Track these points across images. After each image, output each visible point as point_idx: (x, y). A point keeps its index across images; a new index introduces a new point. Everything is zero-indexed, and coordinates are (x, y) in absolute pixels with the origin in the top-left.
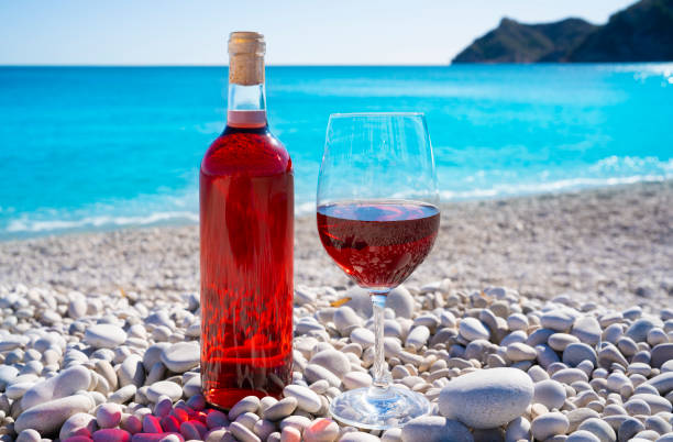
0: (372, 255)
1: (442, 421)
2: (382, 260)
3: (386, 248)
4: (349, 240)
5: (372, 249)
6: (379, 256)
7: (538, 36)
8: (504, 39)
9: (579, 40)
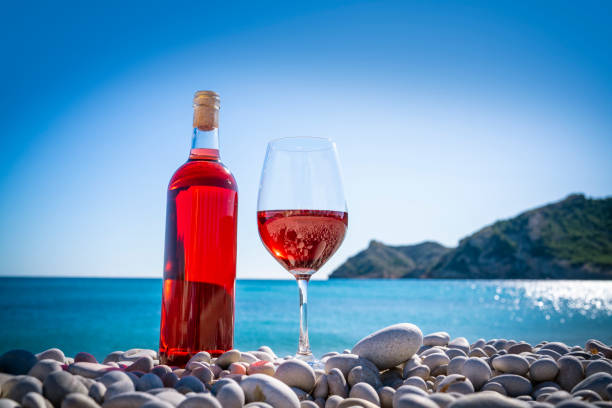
0: (299, 241)
1: (356, 357)
2: (306, 245)
3: (309, 236)
4: (283, 231)
5: (299, 236)
6: (304, 241)
7: (401, 256)
8: (372, 257)
9: (436, 260)
